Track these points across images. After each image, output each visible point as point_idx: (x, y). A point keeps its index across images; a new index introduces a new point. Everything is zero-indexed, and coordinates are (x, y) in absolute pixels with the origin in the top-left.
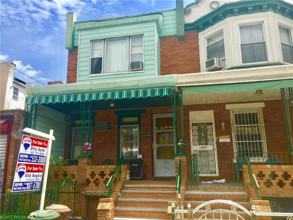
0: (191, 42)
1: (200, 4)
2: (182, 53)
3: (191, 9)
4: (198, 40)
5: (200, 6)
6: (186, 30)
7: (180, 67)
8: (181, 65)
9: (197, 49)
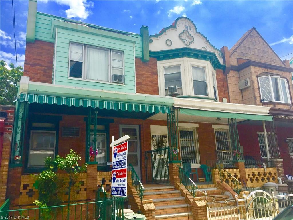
0: (152, 67)
1: (159, 37)
2: (145, 74)
3: (153, 40)
4: (157, 67)
5: (158, 39)
6: (150, 56)
7: (144, 86)
8: (144, 85)
9: (156, 74)
